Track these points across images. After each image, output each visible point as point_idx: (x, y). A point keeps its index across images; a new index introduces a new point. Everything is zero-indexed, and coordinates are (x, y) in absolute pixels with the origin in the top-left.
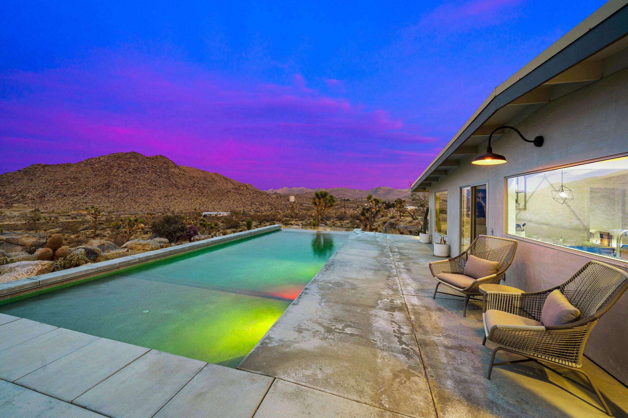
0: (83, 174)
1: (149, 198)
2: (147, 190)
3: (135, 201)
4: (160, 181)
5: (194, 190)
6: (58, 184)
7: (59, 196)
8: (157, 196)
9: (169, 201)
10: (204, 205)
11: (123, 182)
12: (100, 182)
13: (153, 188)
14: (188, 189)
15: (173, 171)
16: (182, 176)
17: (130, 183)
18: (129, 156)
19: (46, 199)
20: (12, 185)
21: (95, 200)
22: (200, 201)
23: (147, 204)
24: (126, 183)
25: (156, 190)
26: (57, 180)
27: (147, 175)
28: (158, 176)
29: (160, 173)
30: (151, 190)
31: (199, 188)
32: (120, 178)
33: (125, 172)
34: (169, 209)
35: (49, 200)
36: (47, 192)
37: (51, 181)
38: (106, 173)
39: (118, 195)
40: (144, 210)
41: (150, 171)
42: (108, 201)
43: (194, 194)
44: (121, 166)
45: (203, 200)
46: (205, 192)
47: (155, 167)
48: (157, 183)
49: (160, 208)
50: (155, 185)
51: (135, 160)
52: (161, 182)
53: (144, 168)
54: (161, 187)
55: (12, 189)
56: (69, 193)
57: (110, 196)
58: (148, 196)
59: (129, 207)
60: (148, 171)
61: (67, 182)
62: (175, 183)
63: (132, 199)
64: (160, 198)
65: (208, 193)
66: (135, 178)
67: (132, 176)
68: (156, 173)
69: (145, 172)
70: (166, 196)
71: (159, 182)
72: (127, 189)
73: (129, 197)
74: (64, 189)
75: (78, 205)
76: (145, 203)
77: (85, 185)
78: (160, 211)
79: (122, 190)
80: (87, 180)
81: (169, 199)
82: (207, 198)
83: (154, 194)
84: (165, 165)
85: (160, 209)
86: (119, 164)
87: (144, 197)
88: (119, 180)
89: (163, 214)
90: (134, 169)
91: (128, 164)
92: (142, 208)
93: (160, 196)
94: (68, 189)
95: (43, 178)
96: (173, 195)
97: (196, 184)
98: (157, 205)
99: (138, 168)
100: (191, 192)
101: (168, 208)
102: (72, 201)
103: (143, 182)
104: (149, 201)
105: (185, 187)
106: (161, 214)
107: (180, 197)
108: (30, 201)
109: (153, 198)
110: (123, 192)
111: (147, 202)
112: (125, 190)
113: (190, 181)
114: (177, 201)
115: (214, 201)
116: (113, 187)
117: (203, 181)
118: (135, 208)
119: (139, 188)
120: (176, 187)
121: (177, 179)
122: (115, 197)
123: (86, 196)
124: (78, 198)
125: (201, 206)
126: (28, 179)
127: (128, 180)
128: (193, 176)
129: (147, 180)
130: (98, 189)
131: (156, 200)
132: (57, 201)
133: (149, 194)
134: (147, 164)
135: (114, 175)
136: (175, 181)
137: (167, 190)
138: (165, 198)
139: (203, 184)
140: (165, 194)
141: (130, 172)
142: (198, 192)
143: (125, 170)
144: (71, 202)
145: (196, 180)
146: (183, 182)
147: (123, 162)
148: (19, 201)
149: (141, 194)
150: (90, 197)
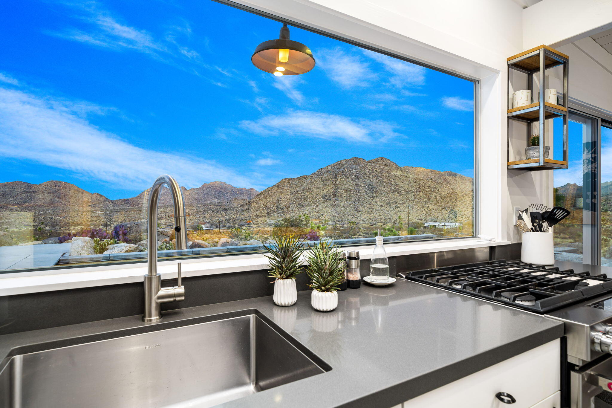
0: (316, 184)
1: (370, 206)
2: (368, 198)
3: (357, 210)
4: (381, 186)
5: (418, 195)
6: (299, 195)
7: (299, 206)
8: (378, 204)
9: (391, 209)
10: (431, 214)
11: (347, 191)
12: (328, 191)
13: (375, 195)
14: (411, 195)
15: (395, 173)
16: (404, 179)
17: (352, 191)
18: (351, 162)
19: (291, 209)
20: (271, 197)
21: (324, 209)
22: (426, 210)
23: (368, 213)
24: (349, 191)
25: (377, 197)
26: (298, 192)
27: (369, 181)
28: (379, 182)
29: (381, 177)
30: (372, 197)
31: (424, 193)
32: (344, 186)
33: (348, 180)
34: (390, 219)
35: (292, 210)
36: (292, 203)
37: (294, 193)
38: (333, 182)
39: (342, 204)
40: (365, 220)
41: (371, 176)
42: (335, 210)
43: (419, 201)
44: (344, 173)
45: (431, 207)
46: (433, 197)
47: (376, 171)
48: (378, 190)
49: (381, 217)
50: (376, 192)
51: (356, 166)
52: (383, 187)
53: (365, 174)
54: (382, 194)
55: (271, 201)
56: (305, 203)
57: (336, 205)
58: (369, 204)
59: (352, 216)
60: (369, 177)
61: (304, 193)
62: (397, 188)
63: (354, 208)
64: (382, 206)
65: (436, 198)
66: (357, 185)
67: (355, 183)
68: (377, 178)
69: (366, 178)
70: (387, 204)
71: (380, 188)
72: (350, 197)
73: (351, 206)
74: (302, 200)
75: (312, 215)
76: (367, 212)
77: (317, 195)
78: (382, 220)
79: (345, 199)
80: (318, 190)
81: (390, 207)
82: (435, 205)
83: (375, 202)
84: (386, 168)
85: (381, 219)
86: (343, 172)
87: (366, 205)
88: (343, 188)
89: (384, 224)
90: (356, 176)
91: (351, 171)
92: (364, 217)
93: (381, 204)
94: (305, 200)
95: (289, 190)
96: (395, 202)
97: (422, 188)
98: (378, 213)
99: (360, 174)
100: (415, 198)
101: (390, 217)
102: (307, 210)
103: (365, 189)
104: (371, 210)
105: (408, 192)
106: (382, 224)
107: (402, 204)
108: (281, 211)
109: (375, 207)
110: (347, 200)
111: (369, 211)
112: (348, 199)
113: (415, 184)
114: (399, 209)
115: (444, 209)
116: (338, 196)
117: (430, 183)
118: (357, 218)
119: (361, 196)
120: (398, 193)
121: (399, 183)
122: (340, 206)
123: (317, 206)
124: (312, 207)
125: (428, 215)
126: (280, 192)
127: (351, 188)
128: (418, 179)
129: (368, 186)
130: (326, 198)
131: (378, 209)
132: (298, 211)
133: (370, 201)
134: (368, 169)
135: (339, 184)
136: (398, 186)
137: (388, 196)
138: (386, 206)
139: (430, 186)
140: (386, 202)
141: (352, 180)
142: (424, 198)
143: (348, 178)
144: (307, 212)
145: (421, 183)
146: (407, 187)
147: (346, 170)
148: (275, 211)
149: (363, 202)
150: (321, 207)
